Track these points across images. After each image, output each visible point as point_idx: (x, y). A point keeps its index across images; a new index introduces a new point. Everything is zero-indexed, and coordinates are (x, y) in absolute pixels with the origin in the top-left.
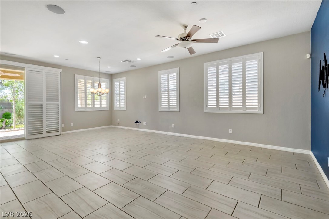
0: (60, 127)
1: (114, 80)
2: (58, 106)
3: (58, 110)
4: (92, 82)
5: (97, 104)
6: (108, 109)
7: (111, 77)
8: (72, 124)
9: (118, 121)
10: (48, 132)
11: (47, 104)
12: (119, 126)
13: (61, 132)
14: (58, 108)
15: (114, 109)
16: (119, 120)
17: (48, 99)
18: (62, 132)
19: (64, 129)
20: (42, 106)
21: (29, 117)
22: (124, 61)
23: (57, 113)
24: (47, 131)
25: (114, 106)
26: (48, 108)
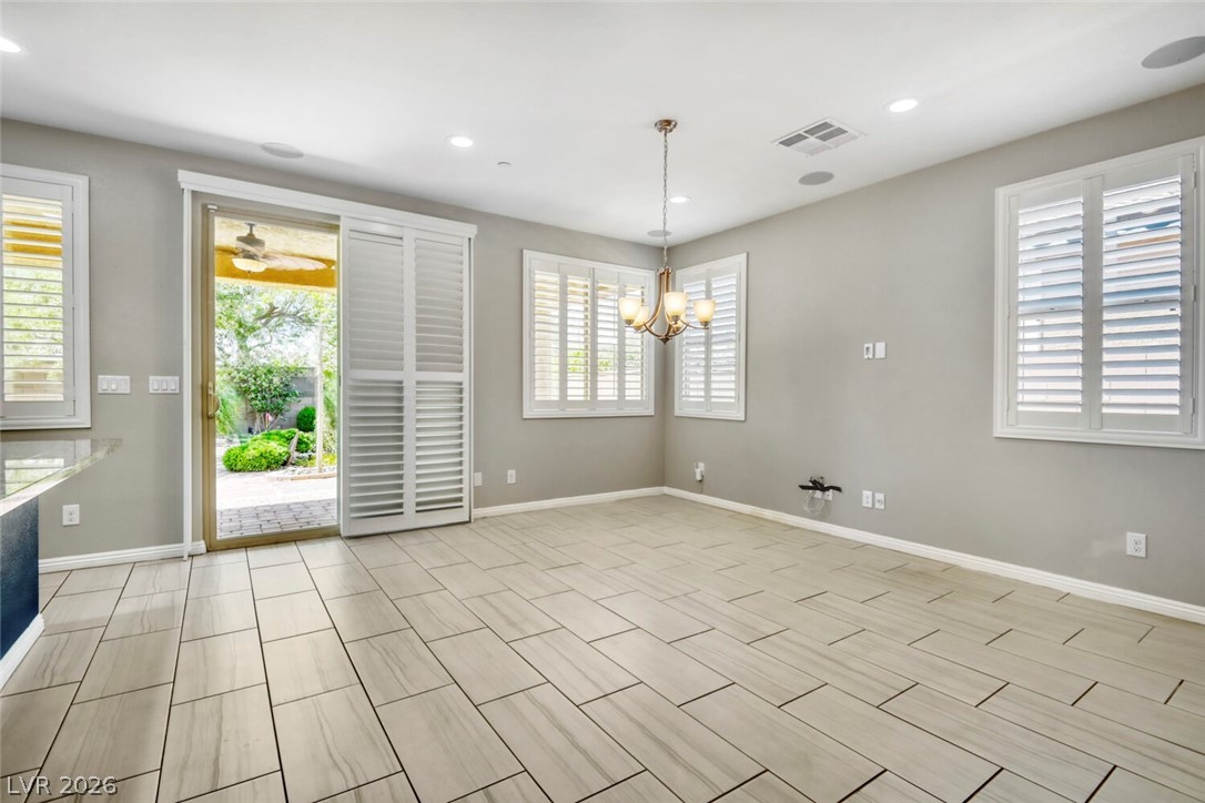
0: (465, 485)
1: (679, 273)
2: (461, 391)
3: (461, 409)
4: (589, 283)
5: (607, 390)
6: (651, 412)
7: (666, 260)
8: (512, 477)
9: (698, 472)
10: (423, 507)
11: (418, 383)
12: (701, 493)
13: (473, 510)
14: (461, 400)
15: (677, 412)
16: (702, 466)
17: (423, 361)
18: (475, 507)
19: (481, 499)
20: (400, 389)
21: (351, 438)
22: (788, 143)
23: (458, 423)
24: (418, 504)
25: (676, 398)
26: (425, 402)
